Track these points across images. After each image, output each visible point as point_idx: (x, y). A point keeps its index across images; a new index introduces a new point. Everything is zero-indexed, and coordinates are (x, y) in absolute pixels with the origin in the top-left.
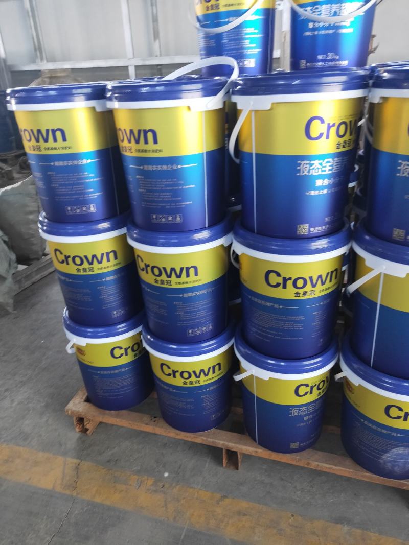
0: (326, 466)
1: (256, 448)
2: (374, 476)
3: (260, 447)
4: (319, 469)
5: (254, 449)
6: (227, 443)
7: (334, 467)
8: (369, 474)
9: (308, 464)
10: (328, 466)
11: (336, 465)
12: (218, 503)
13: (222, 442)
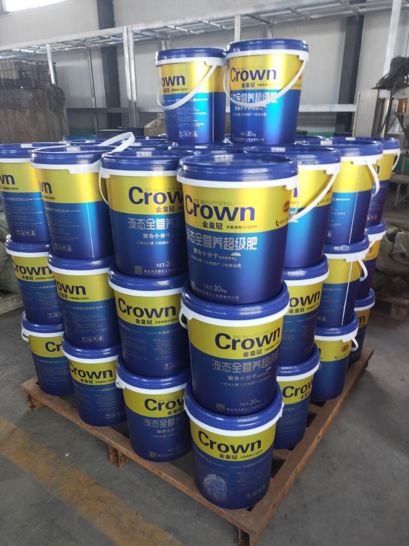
0: (171, 480)
1: (128, 450)
2: (203, 498)
3: (132, 450)
4: (166, 480)
5: (127, 450)
6: (110, 440)
7: (176, 481)
8: (200, 496)
9: (160, 473)
10: (172, 479)
11: (178, 481)
12: (88, 487)
13: (107, 438)
